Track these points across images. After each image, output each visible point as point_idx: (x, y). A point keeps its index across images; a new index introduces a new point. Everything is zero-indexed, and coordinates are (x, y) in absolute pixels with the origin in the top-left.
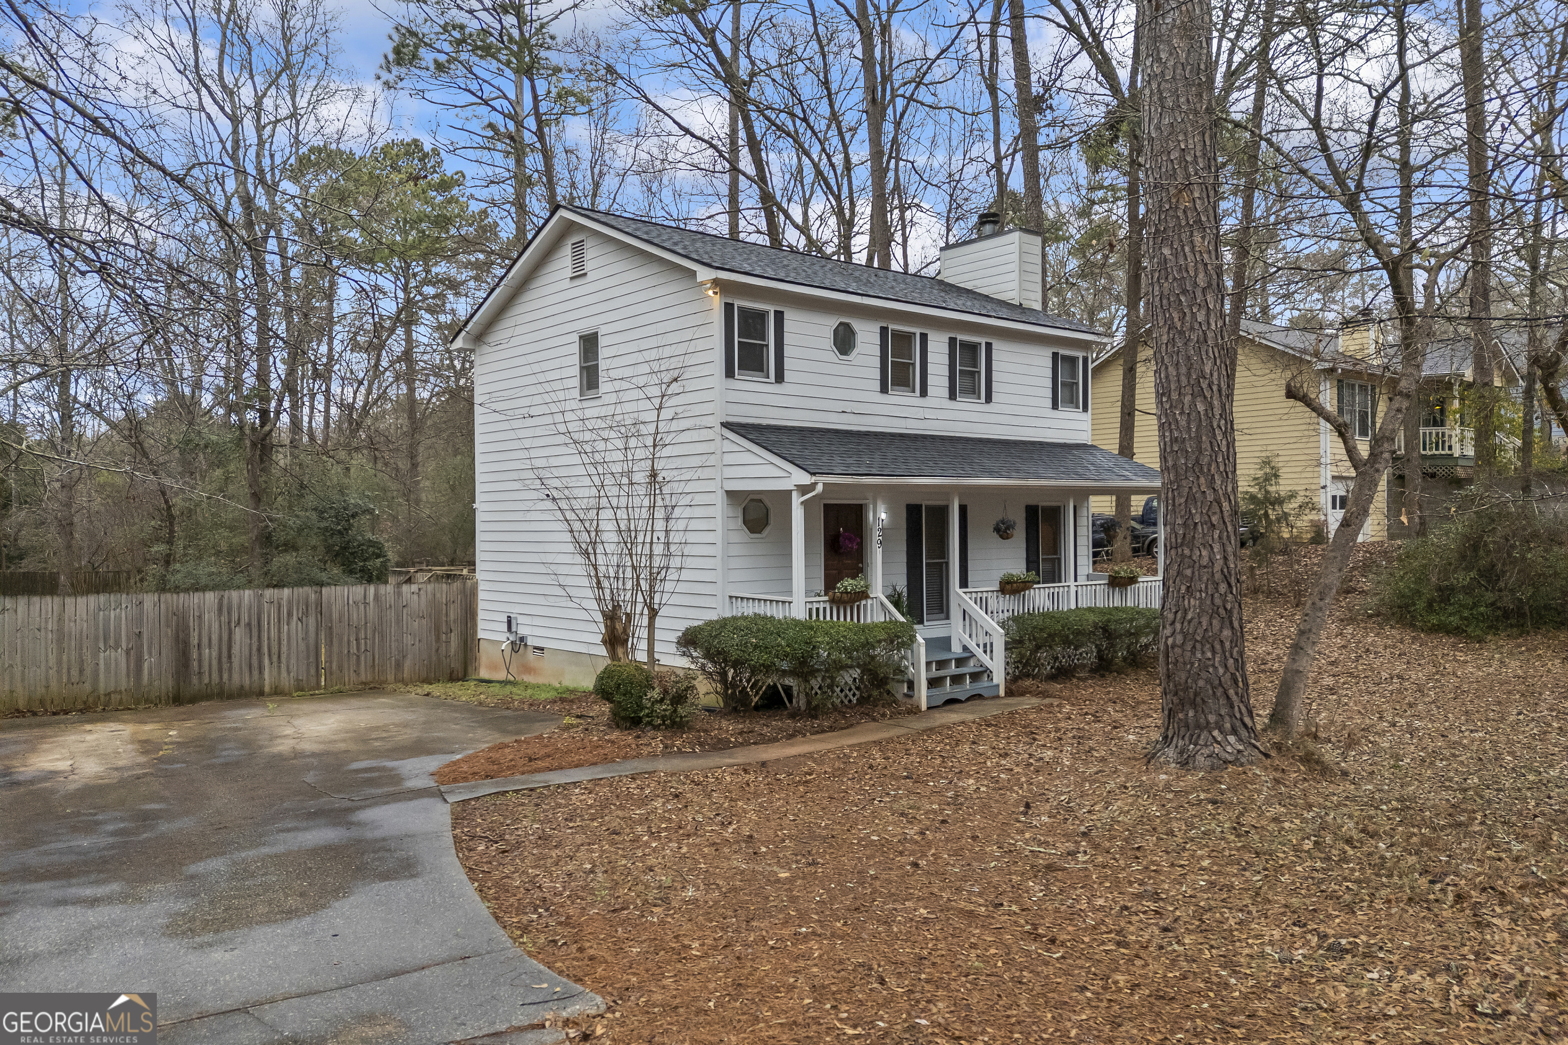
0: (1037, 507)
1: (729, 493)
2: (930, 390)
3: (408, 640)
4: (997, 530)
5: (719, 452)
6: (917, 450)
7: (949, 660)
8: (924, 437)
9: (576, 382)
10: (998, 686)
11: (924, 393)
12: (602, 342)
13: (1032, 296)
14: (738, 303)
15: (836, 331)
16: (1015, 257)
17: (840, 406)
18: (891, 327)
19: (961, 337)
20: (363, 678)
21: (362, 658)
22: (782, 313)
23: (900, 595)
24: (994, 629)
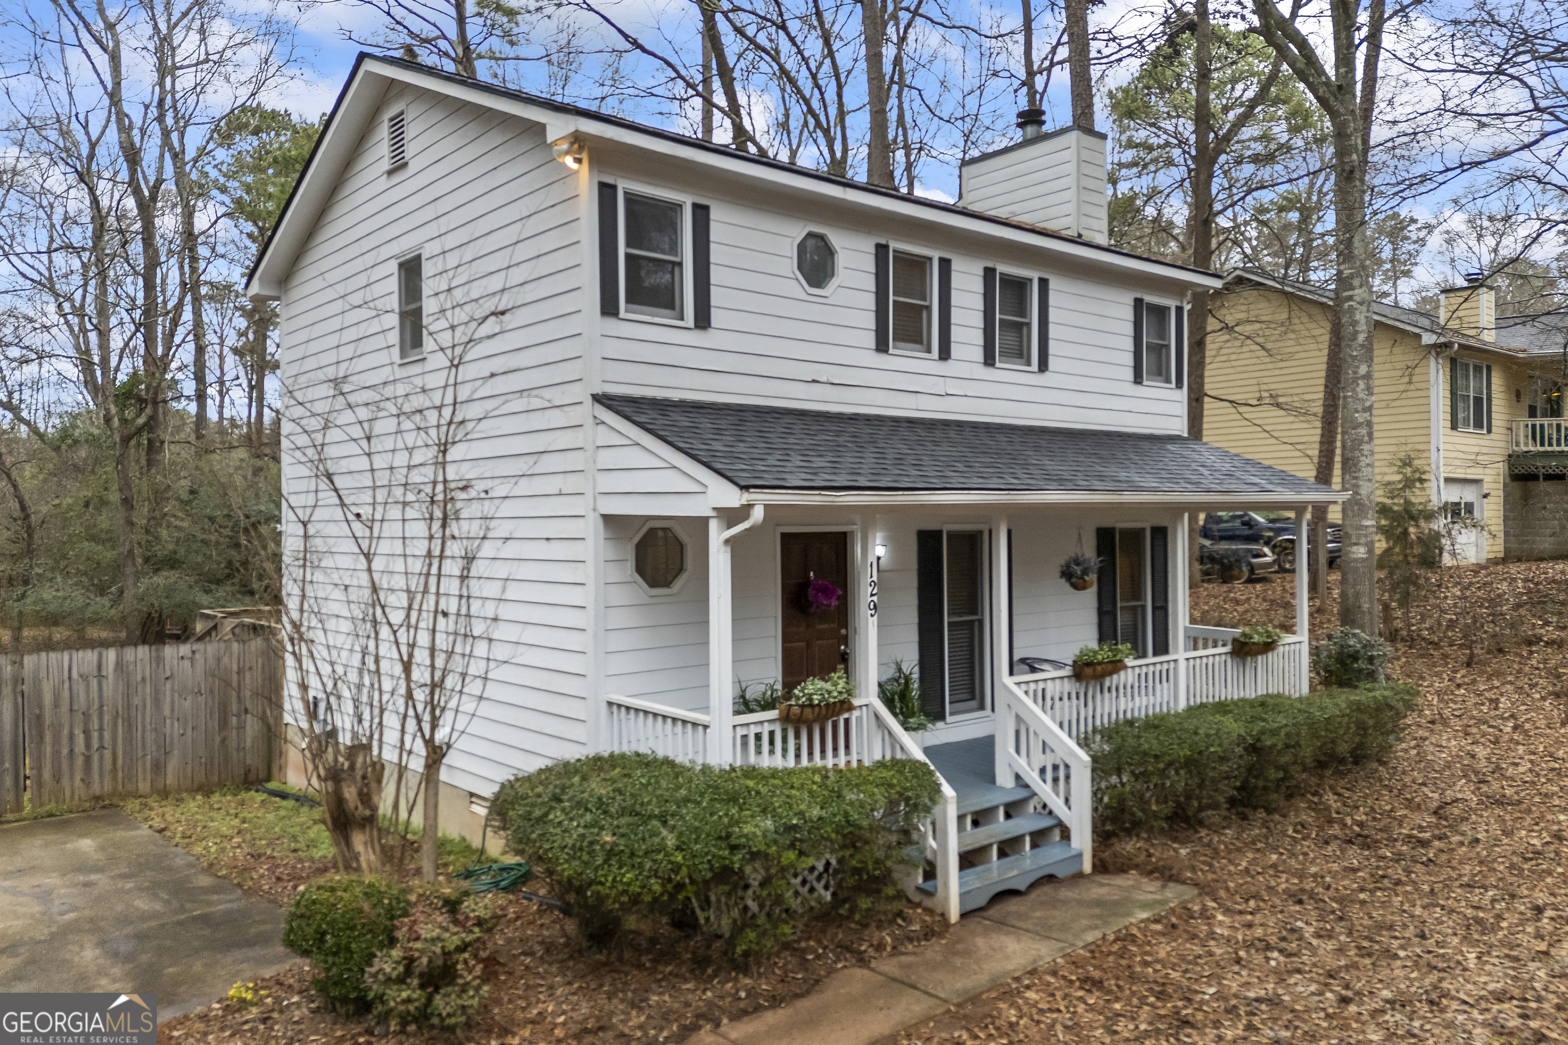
0: (1113, 529)
1: (608, 519)
2: (955, 350)
3: (173, 729)
4: (1067, 574)
5: (590, 447)
6: (935, 443)
7: (995, 808)
8: (946, 424)
9: (394, 337)
10: (1080, 856)
11: (945, 354)
12: (428, 269)
13: (1095, 224)
14: (624, 185)
15: (802, 247)
16: (1071, 168)
17: (809, 372)
18: (894, 245)
19: (1003, 268)
20: (96, 789)
21: (96, 758)
22: (706, 209)
23: (908, 679)
24: (1073, 753)
